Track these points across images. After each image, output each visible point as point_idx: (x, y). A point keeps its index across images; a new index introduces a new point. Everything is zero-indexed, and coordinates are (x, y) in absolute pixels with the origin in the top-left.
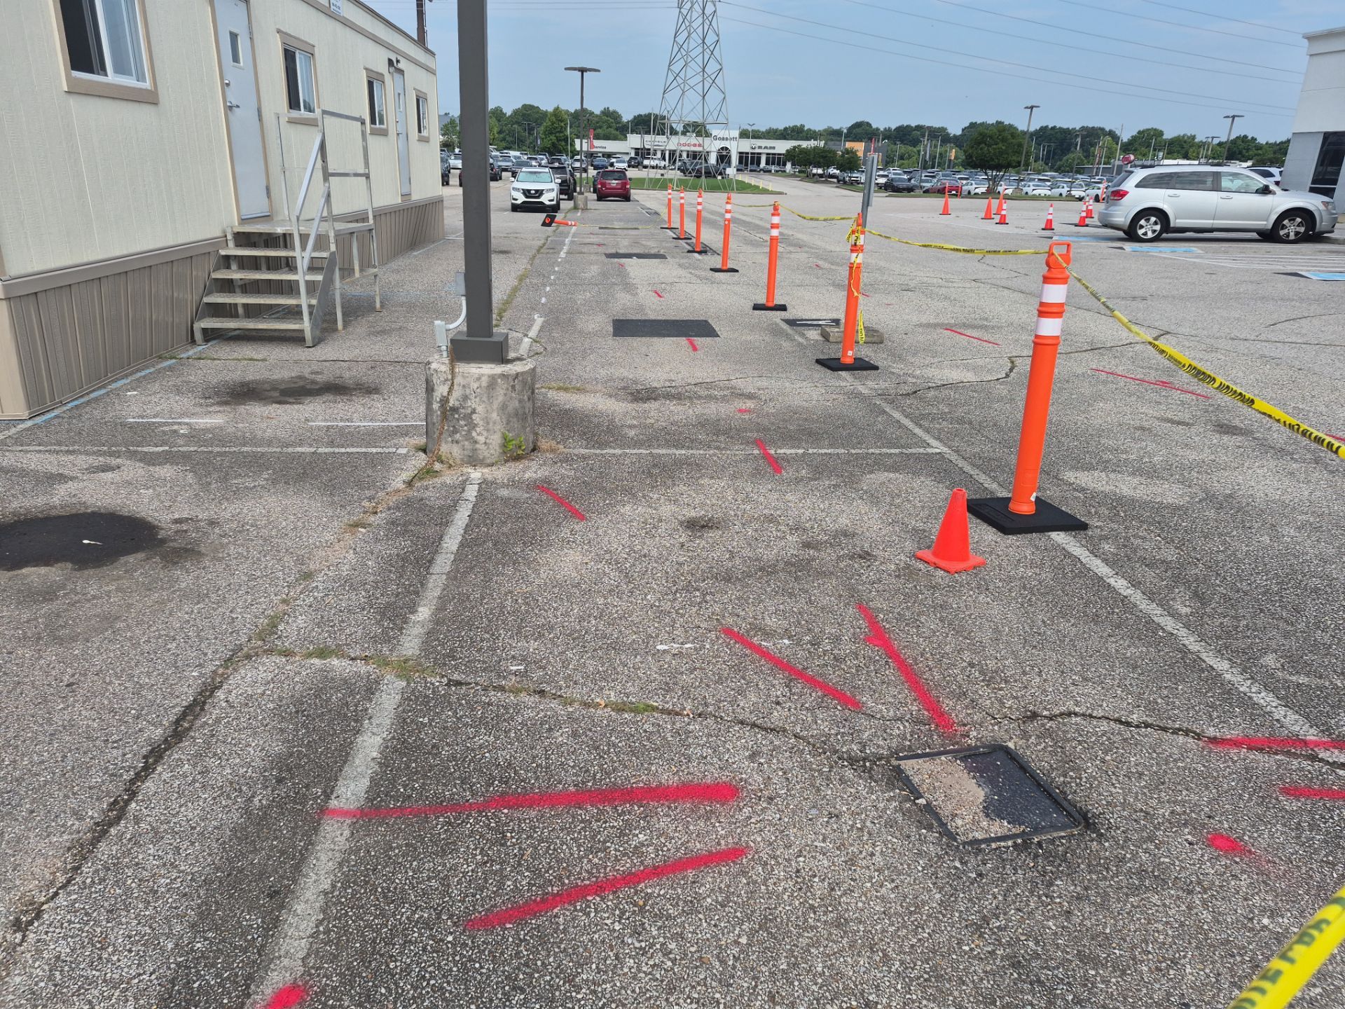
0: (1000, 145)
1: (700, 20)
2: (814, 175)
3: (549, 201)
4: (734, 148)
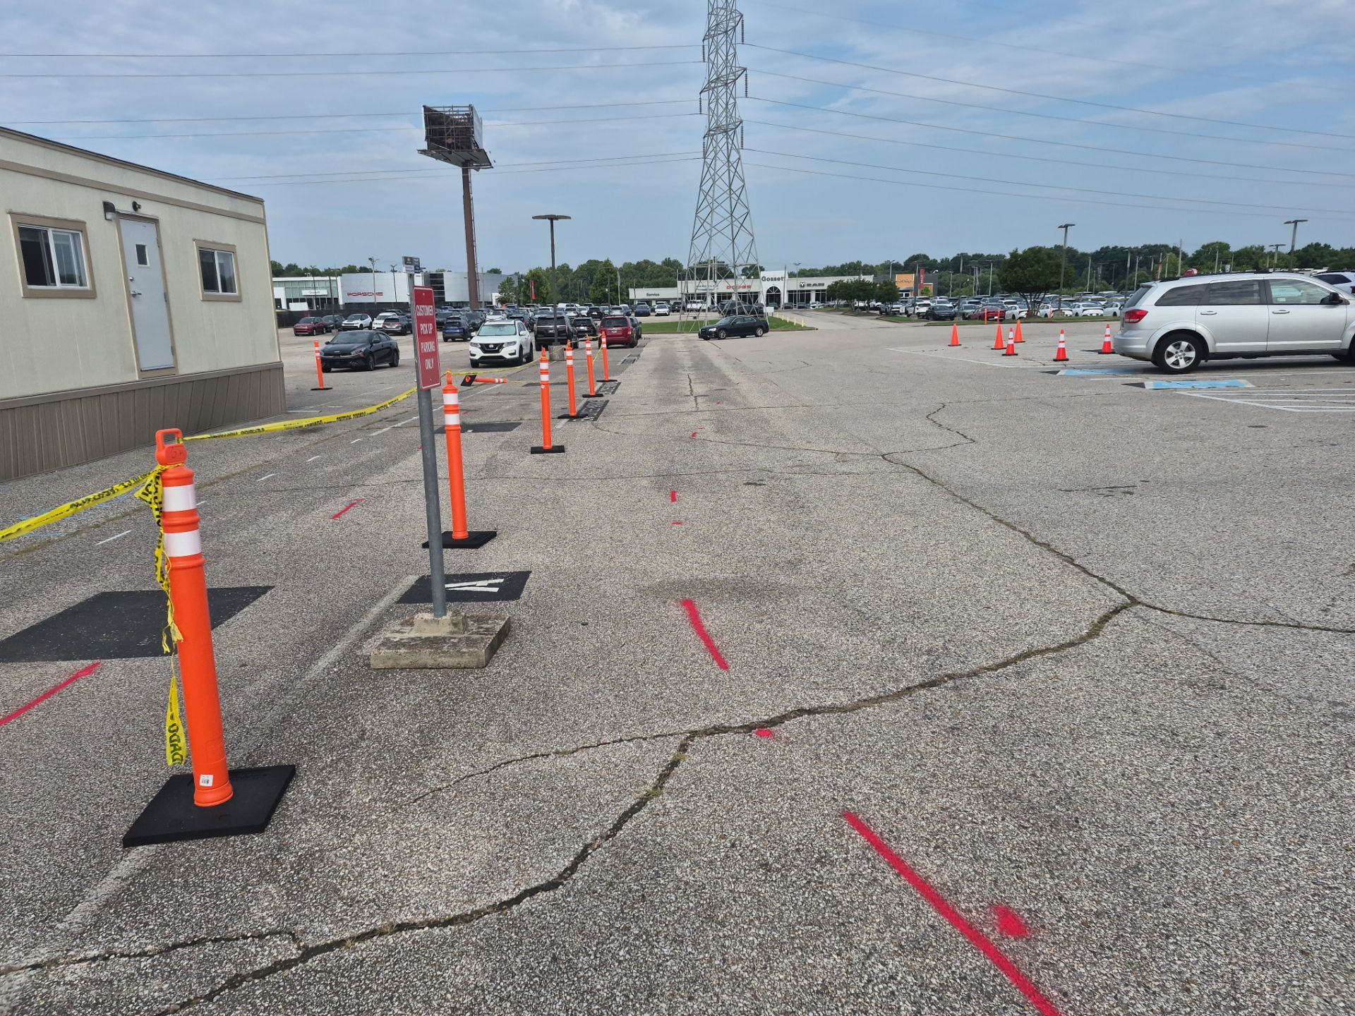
0: (1036, 267)
1: (725, 168)
2: (856, 308)
3: (510, 354)
4: (783, 288)
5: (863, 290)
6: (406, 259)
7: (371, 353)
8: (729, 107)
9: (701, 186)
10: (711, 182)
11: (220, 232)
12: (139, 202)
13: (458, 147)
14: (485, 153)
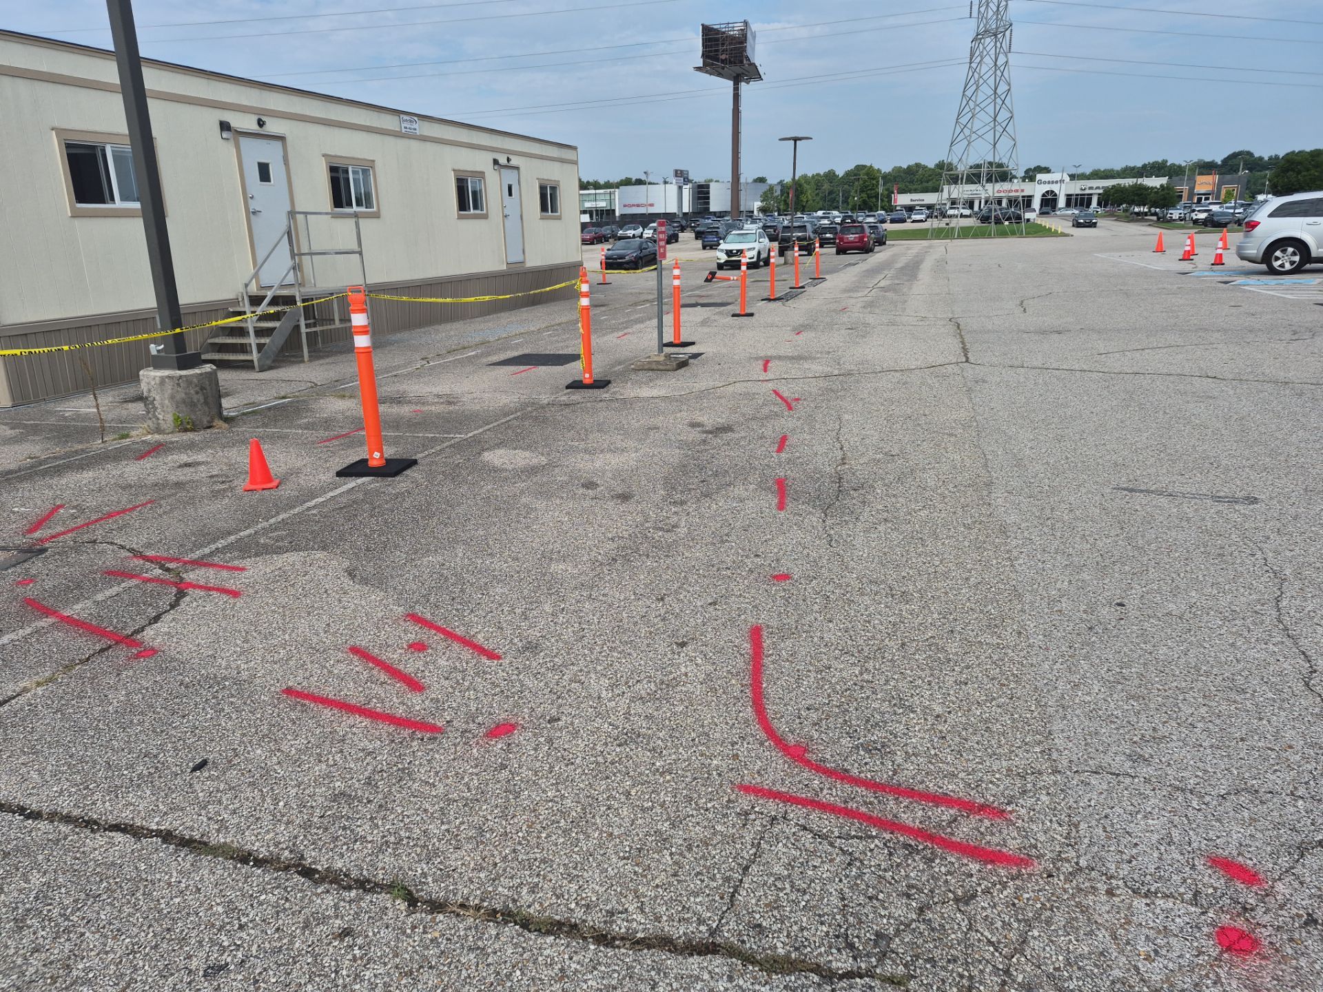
1: (991, 72)
3: (750, 259)
4: (1062, 192)
5: (1139, 195)
6: (676, 171)
7: (641, 258)
8: (1000, 10)
10: (974, 87)
11: (552, 172)
12: (511, 157)
13: (730, 62)
14: (756, 66)
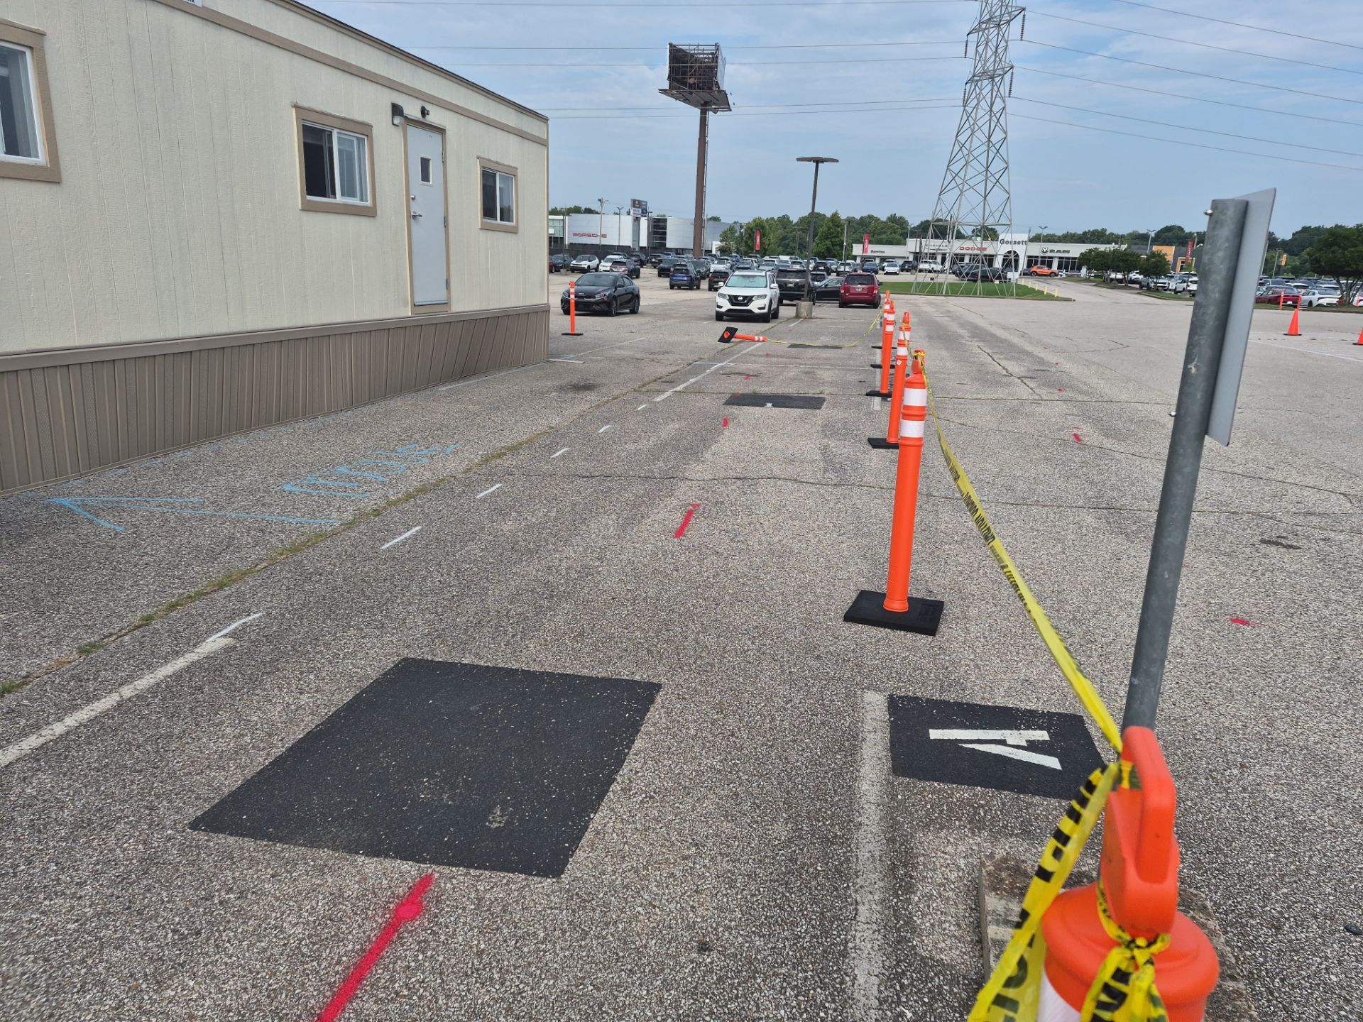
1: (987, 117)
2: (1112, 280)
3: (760, 309)
4: (1023, 252)
5: (1122, 260)
6: (634, 201)
7: (614, 297)
8: (999, 51)
9: (957, 137)
10: (969, 132)
11: (506, 151)
12: (428, 107)
13: (699, 88)
14: (726, 94)
